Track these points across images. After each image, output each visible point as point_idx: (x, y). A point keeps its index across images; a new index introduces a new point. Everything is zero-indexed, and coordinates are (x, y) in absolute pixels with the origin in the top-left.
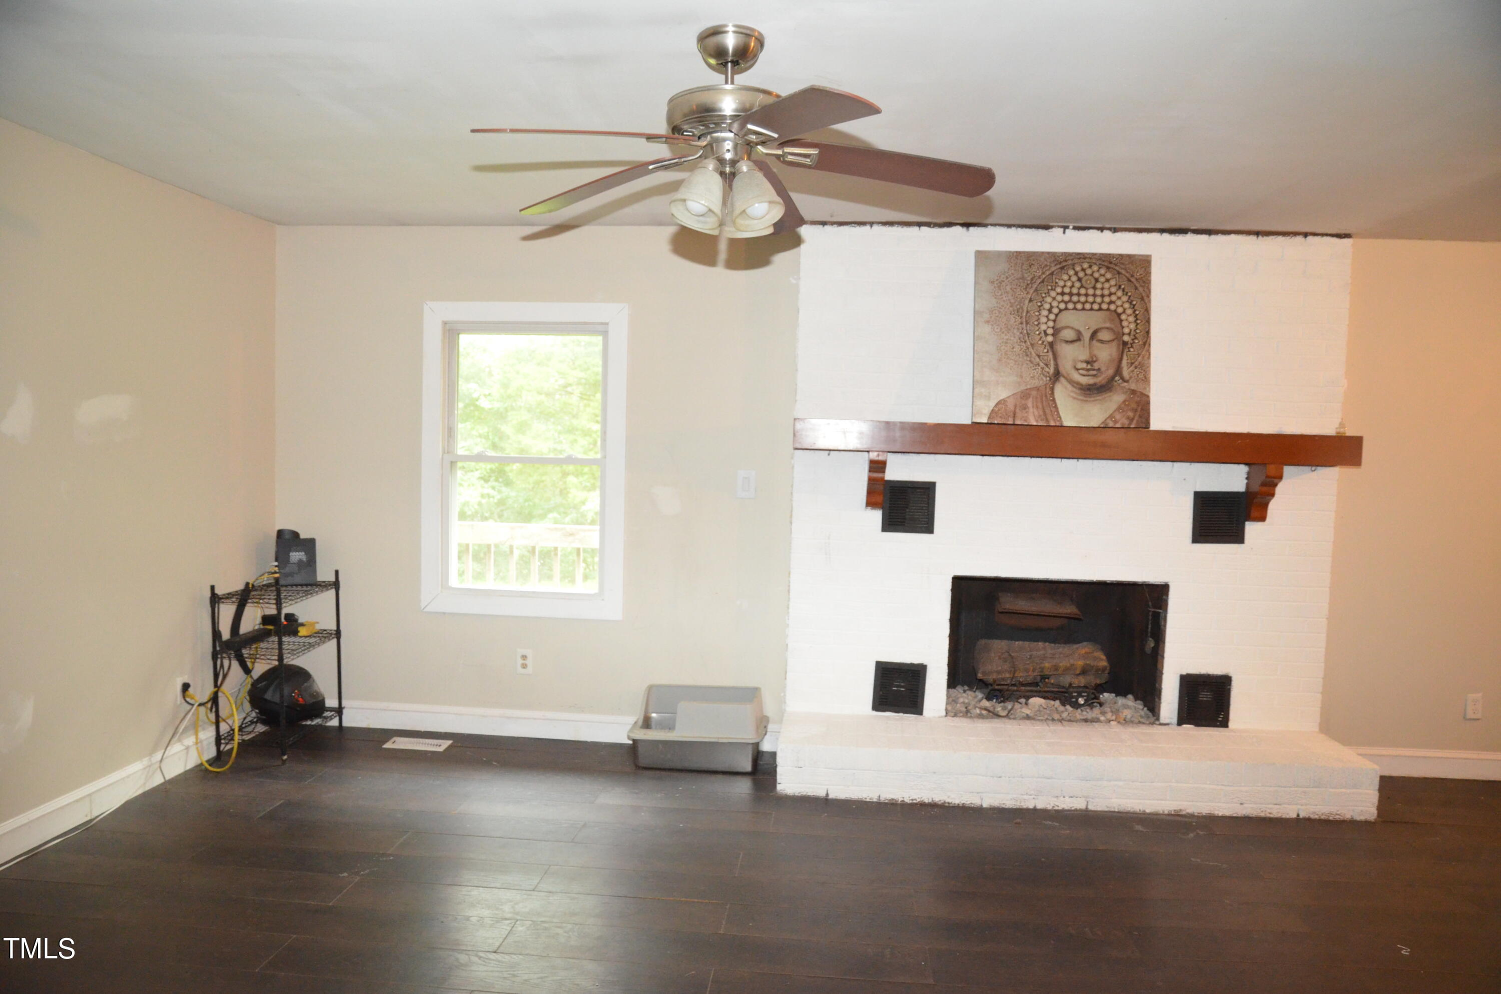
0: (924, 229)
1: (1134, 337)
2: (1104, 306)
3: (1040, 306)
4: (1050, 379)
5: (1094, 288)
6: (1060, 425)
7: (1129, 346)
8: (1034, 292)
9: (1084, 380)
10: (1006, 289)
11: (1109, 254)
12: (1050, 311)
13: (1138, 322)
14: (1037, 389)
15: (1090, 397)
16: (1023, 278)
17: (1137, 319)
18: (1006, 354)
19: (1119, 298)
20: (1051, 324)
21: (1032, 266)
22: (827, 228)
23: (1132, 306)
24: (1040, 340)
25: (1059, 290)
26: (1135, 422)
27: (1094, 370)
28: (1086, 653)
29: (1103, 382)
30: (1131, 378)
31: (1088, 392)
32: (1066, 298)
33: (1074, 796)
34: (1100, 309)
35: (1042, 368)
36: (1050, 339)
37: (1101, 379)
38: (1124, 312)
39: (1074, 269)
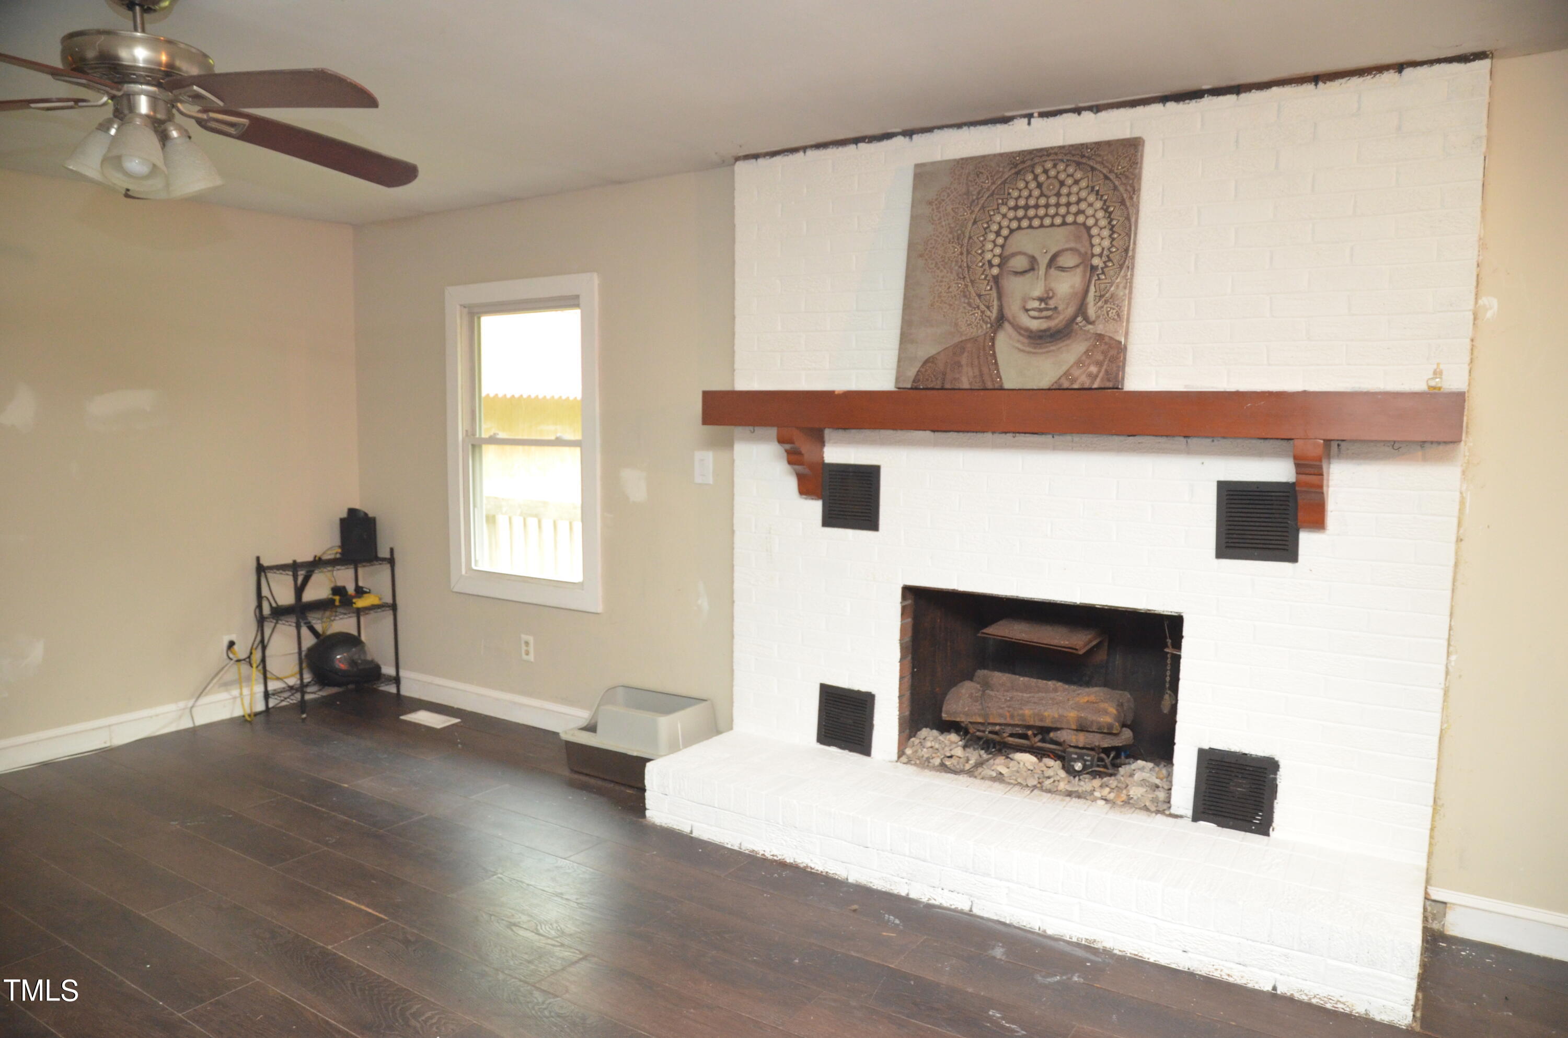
0: (862, 145)
1: (1107, 259)
3: (985, 229)
4: (992, 326)
6: (999, 388)
7: (1100, 271)
9: (1035, 325)
10: (946, 210)
11: (1082, 145)
12: (998, 234)
14: (974, 340)
15: (1041, 348)
16: (968, 193)
17: (1113, 232)
18: (940, 297)
19: (1091, 205)
20: (998, 251)
21: (981, 175)
22: (761, 161)
23: (1108, 215)
24: (982, 274)
25: (1012, 203)
26: (1098, 380)
27: (1047, 309)
28: (1088, 702)
29: (1061, 326)
30: (1098, 317)
31: (1038, 342)
33: (955, 891)
34: (1064, 224)
35: (983, 312)
36: (995, 271)
37: (1056, 323)
38: (1096, 224)
39: (1033, 172)
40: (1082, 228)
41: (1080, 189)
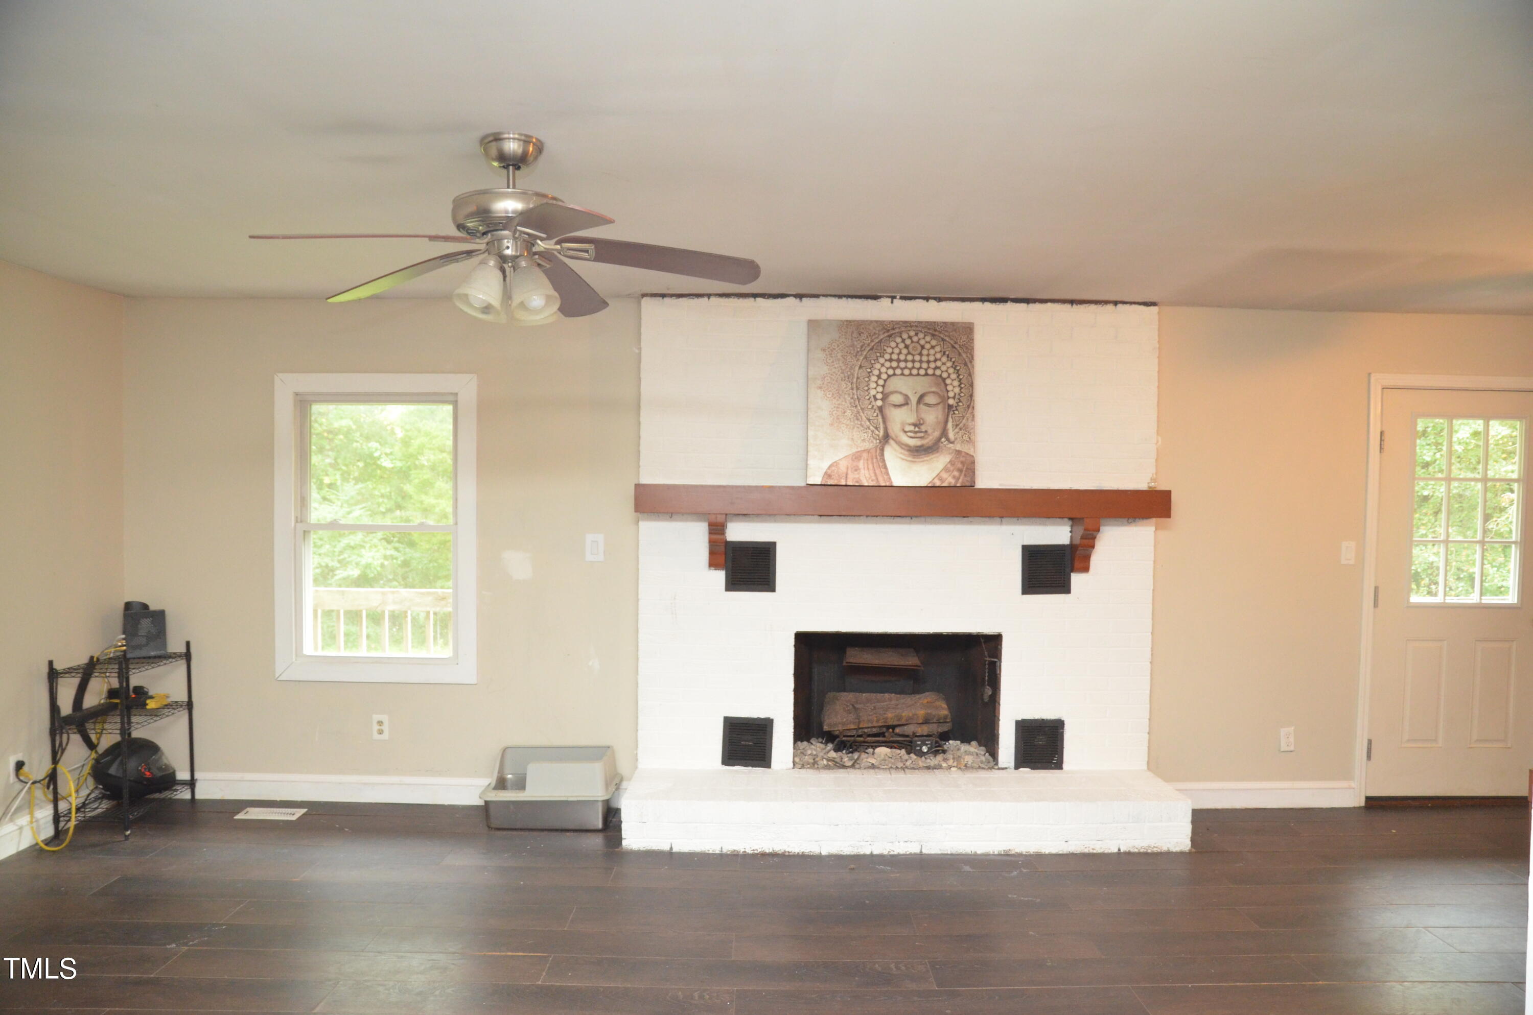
0: (759, 300)
1: (958, 401)
2: (930, 372)
3: (869, 373)
4: (880, 442)
5: (921, 354)
6: (890, 485)
7: (954, 409)
8: (863, 359)
9: (913, 442)
10: (837, 357)
11: (935, 322)
12: (879, 377)
13: (963, 386)
14: (868, 451)
15: (917, 458)
16: (853, 346)
17: (961, 384)
18: (838, 419)
19: (944, 364)
20: (880, 389)
21: (862, 334)
22: (667, 300)
23: (956, 371)
24: (870, 404)
25: (887, 356)
26: (960, 480)
27: (921, 432)
28: (928, 702)
29: (930, 444)
30: (956, 439)
31: (916, 454)
32: (894, 364)
33: (908, 841)
34: (926, 374)
35: (873, 432)
36: (879, 403)
37: (927, 441)
38: (949, 377)
39: (901, 337)
40: (940, 379)
41: (936, 352)
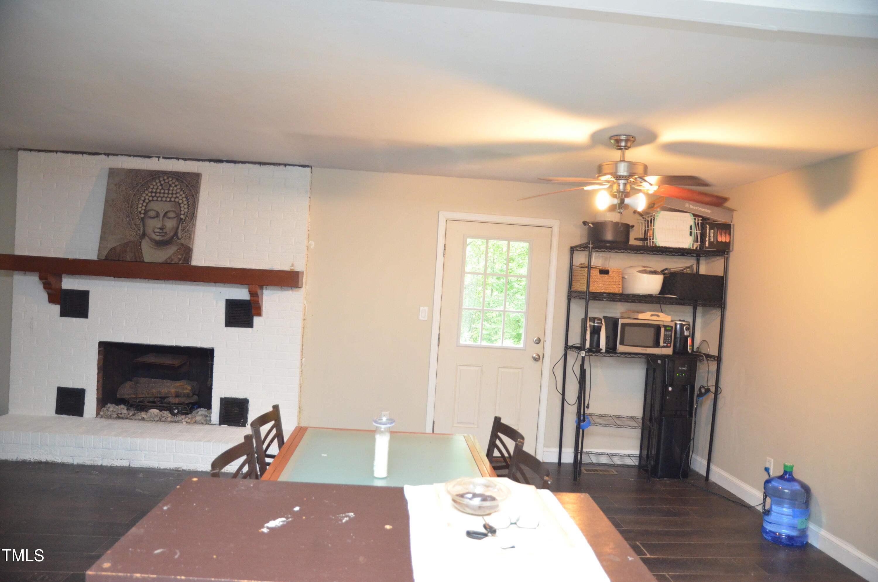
0: (85, 155)
1: (186, 216)
2: (173, 199)
3: (139, 199)
4: (140, 237)
5: (169, 190)
6: (143, 261)
7: (183, 220)
8: (137, 191)
9: (157, 238)
10: (122, 189)
11: (178, 172)
12: (144, 201)
13: (190, 208)
14: (133, 242)
15: (160, 247)
16: (132, 183)
17: (189, 207)
18: (118, 223)
19: (181, 195)
20: (144, 208)
21: (137, 177)
22: (33, 153)
23: (187, 200)
24: (137, 216)
25: (150, 190)
26: (182, 261)
27: (163, 233)
28: (179, 385)
29: (168, 239)
31: (159, 245)
32: (153, 194)
33: (122, 459)
34: (170, 201)
36: (142, 216)
37: (166, 238)
38: (183, 203)
39: (159, 179)
40: (177, 204)
41: (177, 189)
